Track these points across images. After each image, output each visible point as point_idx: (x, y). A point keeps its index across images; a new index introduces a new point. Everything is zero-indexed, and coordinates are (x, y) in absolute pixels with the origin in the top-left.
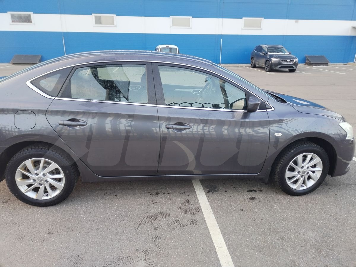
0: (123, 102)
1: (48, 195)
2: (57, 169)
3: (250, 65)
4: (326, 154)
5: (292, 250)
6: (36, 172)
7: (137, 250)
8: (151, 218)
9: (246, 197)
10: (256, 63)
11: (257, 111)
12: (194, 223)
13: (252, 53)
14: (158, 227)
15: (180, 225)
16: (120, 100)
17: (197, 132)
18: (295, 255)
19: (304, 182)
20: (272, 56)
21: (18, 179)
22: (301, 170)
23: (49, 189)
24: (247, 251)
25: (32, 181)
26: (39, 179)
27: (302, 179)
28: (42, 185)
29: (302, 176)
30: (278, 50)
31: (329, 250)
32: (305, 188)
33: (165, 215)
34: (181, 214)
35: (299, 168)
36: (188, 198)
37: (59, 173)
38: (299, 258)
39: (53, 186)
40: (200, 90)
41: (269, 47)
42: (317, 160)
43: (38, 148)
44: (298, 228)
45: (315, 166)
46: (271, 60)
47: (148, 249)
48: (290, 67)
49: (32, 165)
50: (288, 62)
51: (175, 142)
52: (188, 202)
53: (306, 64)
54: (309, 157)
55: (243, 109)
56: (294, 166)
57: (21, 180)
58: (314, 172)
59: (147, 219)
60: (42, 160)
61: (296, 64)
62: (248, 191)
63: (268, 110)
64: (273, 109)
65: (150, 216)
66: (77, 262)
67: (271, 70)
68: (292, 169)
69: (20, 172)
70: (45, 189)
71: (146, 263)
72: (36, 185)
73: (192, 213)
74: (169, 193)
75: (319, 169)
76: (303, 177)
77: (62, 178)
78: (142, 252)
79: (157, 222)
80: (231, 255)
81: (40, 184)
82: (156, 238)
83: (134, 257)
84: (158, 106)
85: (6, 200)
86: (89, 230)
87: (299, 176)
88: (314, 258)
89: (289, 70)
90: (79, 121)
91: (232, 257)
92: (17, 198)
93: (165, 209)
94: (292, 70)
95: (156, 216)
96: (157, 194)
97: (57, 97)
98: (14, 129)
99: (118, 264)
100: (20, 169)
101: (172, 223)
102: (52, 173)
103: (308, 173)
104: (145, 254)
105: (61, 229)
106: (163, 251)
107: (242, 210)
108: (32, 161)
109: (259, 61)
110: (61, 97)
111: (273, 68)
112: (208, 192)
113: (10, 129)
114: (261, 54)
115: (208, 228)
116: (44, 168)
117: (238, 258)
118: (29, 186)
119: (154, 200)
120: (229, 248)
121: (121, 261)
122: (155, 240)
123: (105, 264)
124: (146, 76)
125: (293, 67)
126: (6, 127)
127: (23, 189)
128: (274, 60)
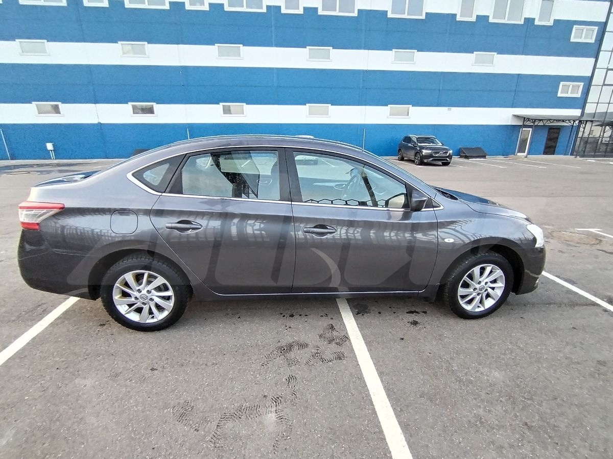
0: (252, 199)
1: (153, 317)
2: (164, 285)
3: (397, 158)
4: (510, 265)
5: (475, 399)
6: (138, 288)
7: (265, 396)
8: (284, 349)
9: (406, 321)
10: (404, 155)
11: (423, 210)
12: (340, 357)
13: (400, 144)
14: (293, 362)
15: (323, 360)
16: (249, 198)
17: (340, 236)
18: (480, 406)
19: (481, 302)
20: (422, 148)
21: (116, 297)
22: (477, 286)
23: (154, 310)
24: (414, 400)
25: (133, 299)
26: (141, 298)
27: (478, 298)
28: (146, 304)
29: (478, 294)
30: (429, 141)
31: (525, 399)
32: (482, 309)
33: (303, 346)
34: (323, 344)
35: (475, 284)
36: (331, 322)
37: (166, 289)
38: (486, 412)
39: (160, 306)
40: (344, 184)
41: (419, 138)
42: (499, 273)
43: (141, 258)
44: (479, 365)
45: (495, 281)
46: (422, 152)
47: (280, 394)
48: (444, 160)
49: (134, 280)
50: (441, 154)
51: (314, 249)
52: (332, 327)
53: (461, 157)
54: (488, 270)
55: (402, 208)
56: (468, 281)
57: (120, 298)
58: (493, 288)
59: (279, 351)
60: (145, 273)
61: (450, 157)
62: (407, 313)
63: (435, 209)
64: (442, 207)
65: (282, 347)
66: (185, 413)
67: (422, 163)
68: (466, 285)
69: (119, 287)
70: (150, 309)
71: (277, 417)
72: (139, 305)
73: (337, 344)
74: (306, 315)
75: (501, 285)
76: (480, 295)
77: (172, 296)
78: (271, 400)
79: (292, 355)
80: (392, 406)
81: (143, 303)
82: (290, 378)
83: (261, 406)
84: (293, 203)
85: (104, 323)
86: (204, 366)
87: (474, 294)
88: (506, 411)
89: (442, 163)
90: (192, 224)
91: (394, 409)
92: (116, 320)
93: (302, 338)
94: (446, 164)
95: (290, 347)
96: (292, 316)
97: (164, 192)
98: (111, 234)
99: (240, 418)
100: (118, 285)
101: (312, 357)
102: (159, 289)
103: (486, 290)
104: (276, 402)
105: (167, 363)
106: (299, 399)
107: (403, 339)
108: (133, 274)
109: (408, 153)
110: (170, 192)
111: (423, 162)
112: (357, 314)
113: (106, 234)
114: (410, 145)
115: (359, 365)
116: (149, 282)
117: (401, 410)
118: (130, 306)
119: (287, 325)
120: (389, 396)
121: (244, 413)
122: (289, 382)
123: (222, 417)
124: (278, 166)
125: (447, 160)
126: (103, 231)
127: (123, 309)
128: (425, 152)
